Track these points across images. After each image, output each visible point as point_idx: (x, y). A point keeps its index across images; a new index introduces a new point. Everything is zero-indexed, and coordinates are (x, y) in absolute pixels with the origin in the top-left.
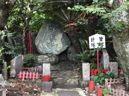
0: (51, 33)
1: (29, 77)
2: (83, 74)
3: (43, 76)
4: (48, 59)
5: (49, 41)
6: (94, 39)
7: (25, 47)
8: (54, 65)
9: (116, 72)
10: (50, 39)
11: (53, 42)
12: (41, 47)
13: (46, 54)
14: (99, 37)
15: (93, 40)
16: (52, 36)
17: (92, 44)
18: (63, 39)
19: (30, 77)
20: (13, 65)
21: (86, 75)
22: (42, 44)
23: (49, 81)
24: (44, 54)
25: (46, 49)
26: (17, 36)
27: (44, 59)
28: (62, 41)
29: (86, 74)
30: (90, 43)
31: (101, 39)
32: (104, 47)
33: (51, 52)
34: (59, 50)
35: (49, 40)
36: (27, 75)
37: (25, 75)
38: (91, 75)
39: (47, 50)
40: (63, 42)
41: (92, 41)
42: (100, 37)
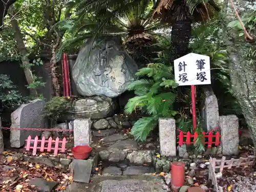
0: (101, 54)
1: (46, 148)
2: (162, 142)
3: (75, 146)
4: (96, 106)
5: (98, 71)
6: (185, 65)
7: (56, 82)
8: (108, 119)
9: (234, 138)
10: (101, 67)
11: (105, 73)
12: (82, 83)
13: (92, 96)
14: (197, 61)
15: (183, 68)
16: (103, 61)
17: (180, 77)
18: (125, 67)
19: (49, 149)
20: (16, 121)
21: (168, 144)
22: (85, 76)
23: (86, 159)
24: (88, 97)
25: (91, 87)
26: (34, 62)
27: (88, 106)
28: (124, 70)
29: (166, 143)
30: (177, 73)
31: (201, 64)
32: (208, 82)
33: (102, 92)
34: (117, 87)
35: (98, 69)
36: (43, 145)
37: (39, 144)
38: (177, 145)
39: (95, 89)
40: (125, 73)
41: (180, 70)
42: (199, 60)
